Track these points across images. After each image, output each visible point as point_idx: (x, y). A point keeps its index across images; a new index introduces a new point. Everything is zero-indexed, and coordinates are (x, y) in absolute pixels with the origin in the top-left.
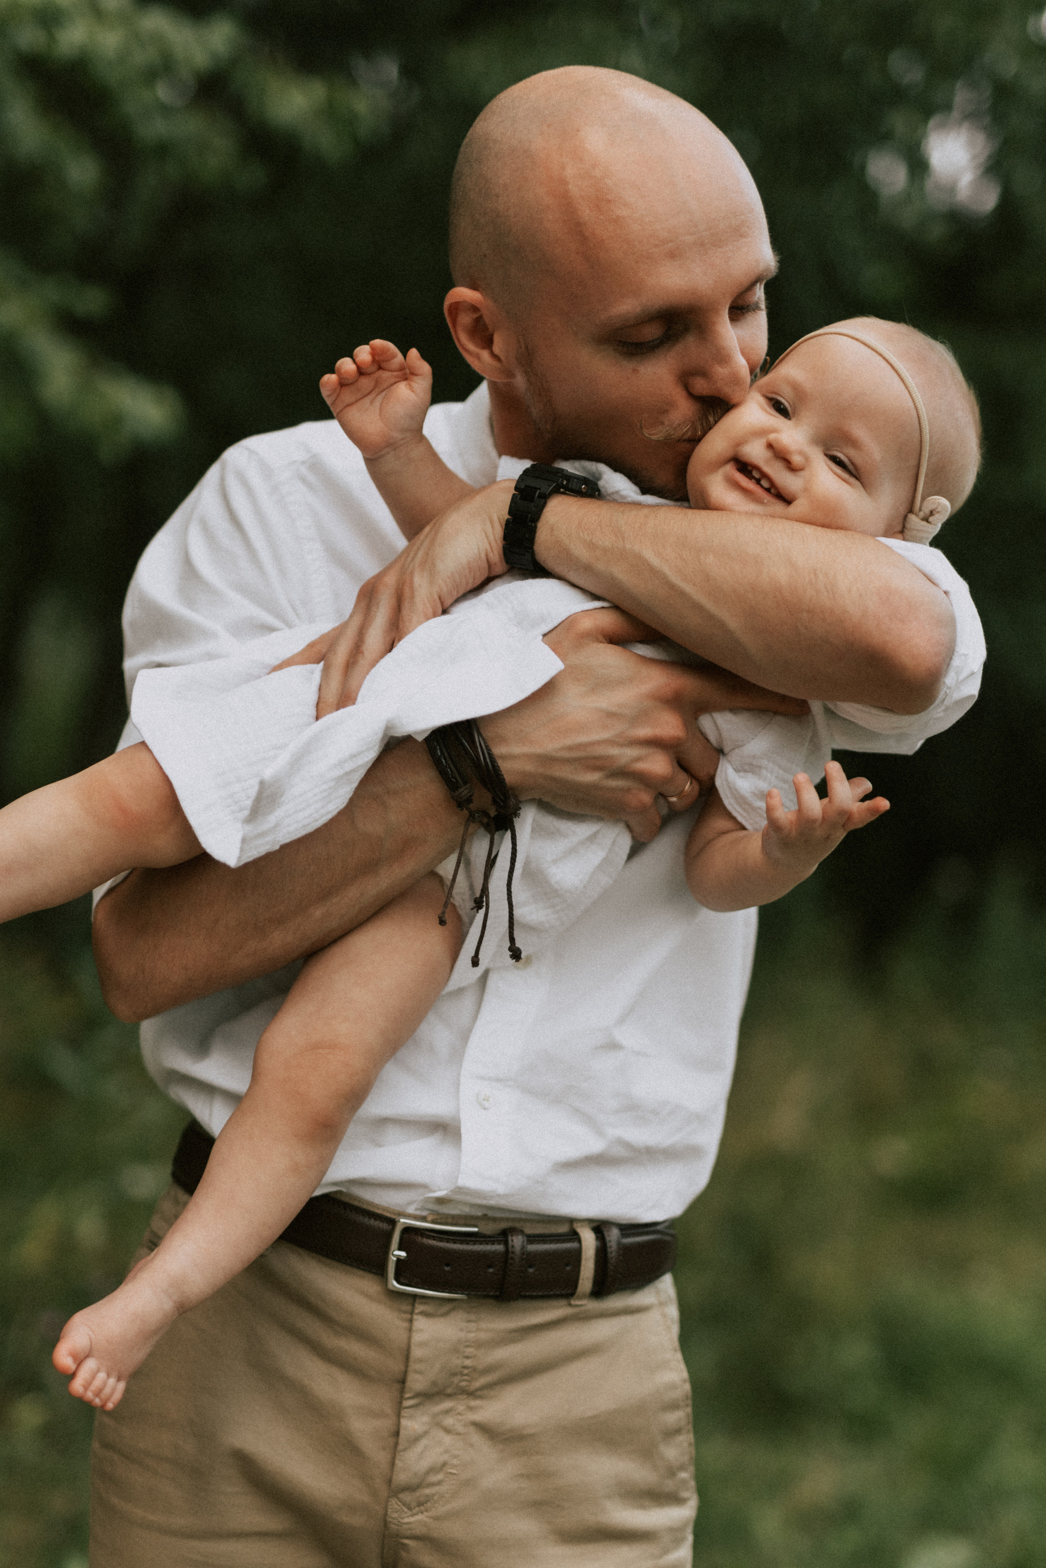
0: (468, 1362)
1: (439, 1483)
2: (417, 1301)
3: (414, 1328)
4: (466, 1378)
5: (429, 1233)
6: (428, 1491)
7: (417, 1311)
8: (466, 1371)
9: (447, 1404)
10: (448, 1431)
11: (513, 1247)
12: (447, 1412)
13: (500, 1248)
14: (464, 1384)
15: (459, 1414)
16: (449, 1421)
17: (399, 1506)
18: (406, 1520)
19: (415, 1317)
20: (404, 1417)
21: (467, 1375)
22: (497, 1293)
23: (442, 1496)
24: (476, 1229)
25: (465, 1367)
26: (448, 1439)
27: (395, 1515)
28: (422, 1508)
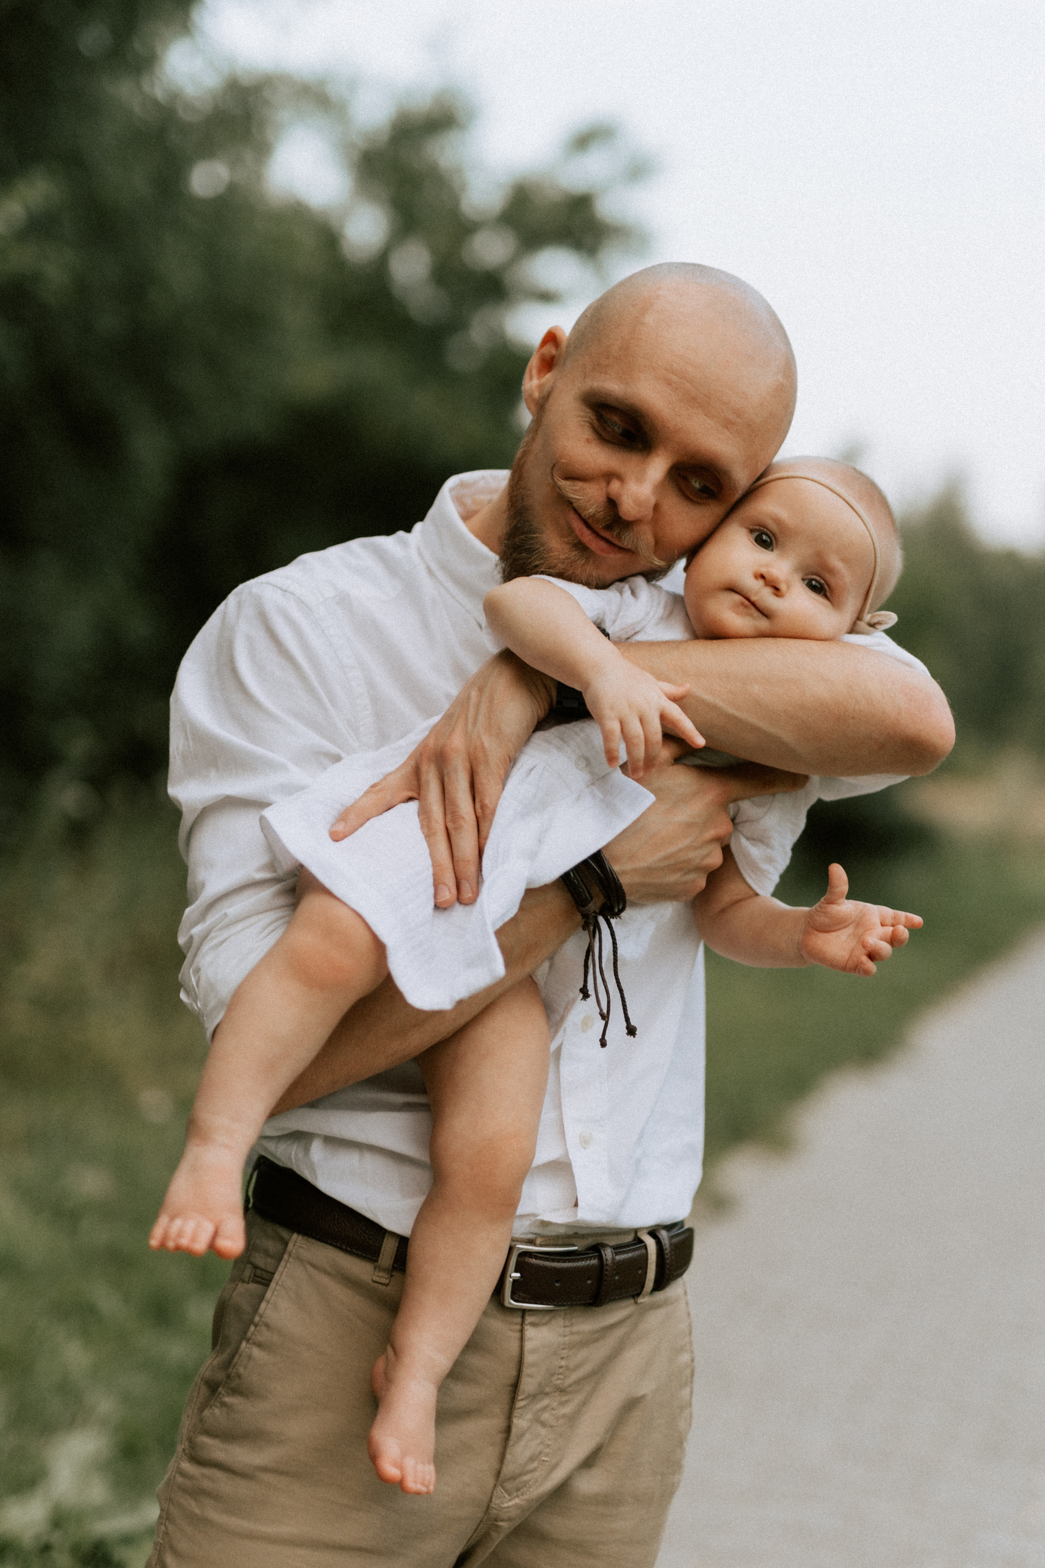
0: (563, 1363)
1: (535, 1470)
2: (527, 1313)
3: (526, 1338)
4: (560, 1376)
5: (540, 1255)
6: (525, 1478)
7: (527, 1322)
8: (561, 1371)
9: (545, 1402)
10: (543, 1424)
11: (606, 1260)
12: (545, 1409)
13: (594, 1262)
14: (559, 1382)
15: (553, 1409)
16: (545, 1416)
17: (502, 1493)
18: (505, 1505)
19: (526, 1327)
20: (515, 1416)
21: (561, 1374)
22: (592, 1301)
23: (536, 1481)
24: (576, 1248)
25: (561, 1367)
26: (543, 1431)
27: (498, 1501)
28: (519, 1493)
